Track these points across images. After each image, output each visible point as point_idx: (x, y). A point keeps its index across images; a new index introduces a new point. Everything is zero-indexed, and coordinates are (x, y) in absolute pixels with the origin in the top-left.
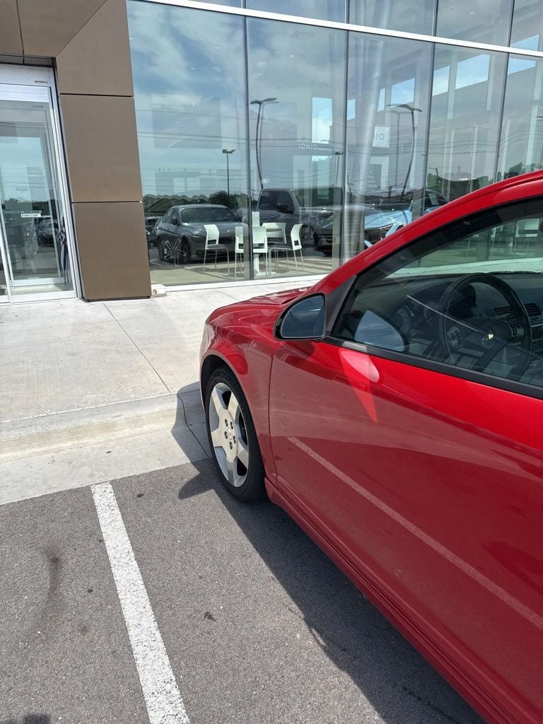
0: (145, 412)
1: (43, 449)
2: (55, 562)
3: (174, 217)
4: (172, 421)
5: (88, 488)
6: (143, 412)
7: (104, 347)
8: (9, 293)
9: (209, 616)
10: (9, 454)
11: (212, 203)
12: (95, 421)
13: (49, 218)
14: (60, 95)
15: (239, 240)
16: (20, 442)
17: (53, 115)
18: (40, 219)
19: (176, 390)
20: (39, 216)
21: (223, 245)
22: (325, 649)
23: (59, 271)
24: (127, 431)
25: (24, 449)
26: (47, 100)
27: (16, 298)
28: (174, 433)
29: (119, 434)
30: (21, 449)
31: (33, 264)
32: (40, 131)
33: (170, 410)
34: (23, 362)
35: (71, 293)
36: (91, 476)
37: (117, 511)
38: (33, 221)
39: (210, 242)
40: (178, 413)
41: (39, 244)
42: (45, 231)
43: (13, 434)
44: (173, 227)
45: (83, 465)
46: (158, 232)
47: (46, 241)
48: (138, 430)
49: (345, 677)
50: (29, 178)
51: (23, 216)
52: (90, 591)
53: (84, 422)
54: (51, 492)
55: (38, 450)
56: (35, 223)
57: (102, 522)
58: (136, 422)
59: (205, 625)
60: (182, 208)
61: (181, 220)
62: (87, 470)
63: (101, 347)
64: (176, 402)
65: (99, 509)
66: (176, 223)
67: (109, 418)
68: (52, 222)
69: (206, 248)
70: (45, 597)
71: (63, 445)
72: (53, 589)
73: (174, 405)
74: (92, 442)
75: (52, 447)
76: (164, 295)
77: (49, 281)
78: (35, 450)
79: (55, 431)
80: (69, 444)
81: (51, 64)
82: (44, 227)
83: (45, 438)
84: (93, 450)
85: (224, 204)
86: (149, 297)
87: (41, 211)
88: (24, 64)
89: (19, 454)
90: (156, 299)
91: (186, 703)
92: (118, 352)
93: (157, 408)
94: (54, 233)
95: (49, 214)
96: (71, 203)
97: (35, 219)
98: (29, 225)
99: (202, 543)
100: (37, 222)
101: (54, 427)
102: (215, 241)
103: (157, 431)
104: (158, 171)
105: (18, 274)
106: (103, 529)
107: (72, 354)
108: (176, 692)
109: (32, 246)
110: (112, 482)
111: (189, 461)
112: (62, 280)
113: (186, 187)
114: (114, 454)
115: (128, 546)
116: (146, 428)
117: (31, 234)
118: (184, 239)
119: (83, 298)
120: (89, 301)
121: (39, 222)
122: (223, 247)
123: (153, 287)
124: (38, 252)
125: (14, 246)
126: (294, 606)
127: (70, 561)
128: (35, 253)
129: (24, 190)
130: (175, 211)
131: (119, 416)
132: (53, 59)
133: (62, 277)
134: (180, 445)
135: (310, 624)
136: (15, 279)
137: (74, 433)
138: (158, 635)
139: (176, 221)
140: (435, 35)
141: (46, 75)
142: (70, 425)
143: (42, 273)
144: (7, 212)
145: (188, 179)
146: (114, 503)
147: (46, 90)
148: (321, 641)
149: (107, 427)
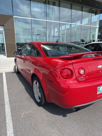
5: (3, 73)
6: (10, 67)
17: (4, 32)
24: (8, 69)
26: (3, 30)
28: (13, 69)
29: (7, 69)
32: (2, 33)
35: (6, 56)
45: (2, 71)
74: (4, 70)
77: (3, 55)
93: (12, 67)
103: (11, 69)
111: (14, 71)
112: (5, 55)
114: (6, 71)
115: (5, 76)
131: (7, 67)
132: (4, 25)
137: (2, 69)
141: (3, 27)
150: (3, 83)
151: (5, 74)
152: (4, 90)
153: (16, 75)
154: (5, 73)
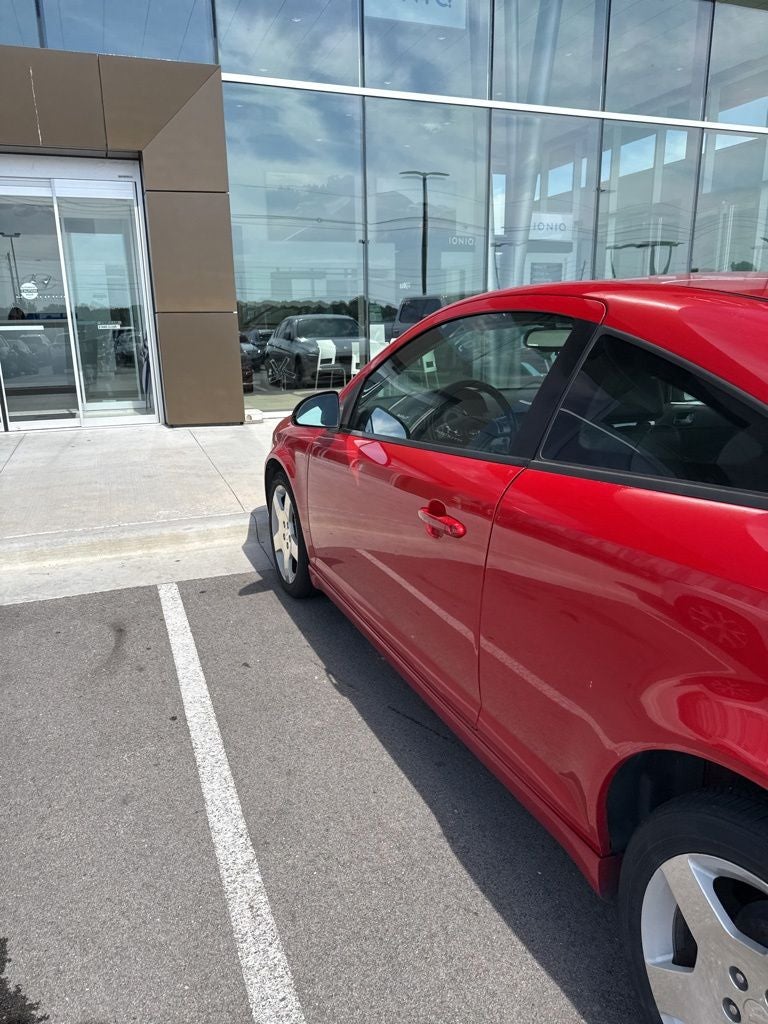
0: (217, 526)
1: (114, 556)
2: (120, 631)
3: (288, 331)
4: (244, 538)
5: (155, 586)
6: (214, 526)
7: (183, 471)
8: (81, 416)
9: (246, 665)
10: (80, 559)
11: (335, 313)
12: (166, 532)
13: (130, 330)
14: (146, 192)
15: (356, 359)
16: (91, 549)
17: (138, 213)
18: (121, 332)
19: (251, 509)
20: (118, 327)
21: (339, 365)
22: (335, 685)
23: (140, 395)
24: (198, 545)
25: (95, 555)
26: (131, 196)
27: (89, 422)
28: (246, 549)
29: (189, 547)
30: (92, 555)
31: (108, 387)
32: (123, 226)
33: (242, 526)
34: (96, 482)
35: (153, 418)
36: (158, 577)
37: (180, 601)
38: (111, 334)
39: (323, 361)
40: (250, 530)
41: (118, 363)
42: (126, 346)
43: (85, 540)
44: (285, 344)
45: (152, 569)
46: (268, 349)
47: (126, 360)
48: (208, 544)
49: (345, 700)
50: (108, 279)
51: (100, 327)
52: (148, 649)
53: (155, 532)
54: (120, 588)
55: (109, 557)
56: (114, 337)
57: (164, 608)
58: (206, 536)
59: (242, 670)
60: (298, 319)
61: (295, 334)
62: (156, 574)
63: (180, 471)
64: (248, 519)
65: (162, 600)
66: (289, 338)
67: (180, 530)
68: (133, 335)
69: (319, 369)
70: (110, 651)
71: (133, 554)
72: (117, 647)
73: (246, 522)
74: (164, 553)
75: (123, 555)
76: (260, 422)
77: (128, 404)
78: (104, 556)
79: (127, 540)
80: (140, 552)
81: (138, 157)
82: (125, 342)
83: (117, 545)
84: (162, 558)
85: (350, 315)
86: (242, 423)
87: (120, 322)
88: (107, 157)
89: (91, 559)
90: (250, 426)
91: (216, 708)
92: (199, 476)
93: (228, 524)
94: (135, 349)
95: (129, 325)
96: (155, 313)
97: (114, 331)
98: (105, 339)
99: (253, 624)
100: (117, 334)
101: (126, 535)
102: (331, 360)
103: (228, 546)
104: (275, 270)
105: (91, 397)
106: (164, 613)
107: (149, 477)
108: (209, 702)
109: (109, 367)
110: (177, 583)
111: (254, 570)
112: (142, 404)
113: (313, 291)
114: (182, 563)
115: (187, 623)
116: (217, 542)
117: (108, 350)
118: (298, 358)
119: (166, 424)
120: (172, 426)
121: (119, 334)
122: (339, 367)
123: (247, 412)
124: (116, 373)
125: (88, 366)
126: (320, 662)
127: (133, 631)
128: (113, 374)
129: (102, 296)
130: (290, 323)
131: (190, 529)
132: (140, 153)
133: (143, 399)
134: (249, 557)
135: (328, 671)
136: (87, 401)
137: (145, 542)
138: (202, 674)
139: (290, 334)
140: (603, 110)
141: (132, 169)
142: (141, 534)
143: (119, 396)
144: (81, 323)
145: (316, 281)
146: (178, 596)
147: (131, 185)
148: (334, 681)
149: (178, 539)
150: (178, 718)
151: (184, 598)
152: (220, 852)
153: (286, 619)
154: (174, 591)
